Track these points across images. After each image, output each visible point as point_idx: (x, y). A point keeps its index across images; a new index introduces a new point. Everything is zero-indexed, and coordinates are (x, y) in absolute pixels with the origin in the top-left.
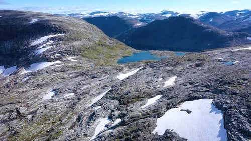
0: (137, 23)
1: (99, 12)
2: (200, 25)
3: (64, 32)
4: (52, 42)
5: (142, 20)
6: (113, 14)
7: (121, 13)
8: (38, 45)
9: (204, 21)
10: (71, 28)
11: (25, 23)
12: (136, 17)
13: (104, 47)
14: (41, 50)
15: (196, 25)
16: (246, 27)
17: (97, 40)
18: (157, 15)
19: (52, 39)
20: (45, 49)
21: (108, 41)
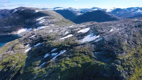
0: (78, 13)
1: (58, 8)
2: (108, 14)
3: (49, 16)
4: (45, 19)
5: (81, 12)
6: (66, 9)
7: (70, 8)
8: (39, 21)
9: (114, 13)
10: (51, 14)
11: (34, 12)
12: (78, 10)
13: (64, 22)
14: (41, 22)
15: (106, 14)
16: (132, 16)
17: (61, 19)
18: (89, 10)
19: (45, 18)
20: (42, 22)
21: (65, 20)
